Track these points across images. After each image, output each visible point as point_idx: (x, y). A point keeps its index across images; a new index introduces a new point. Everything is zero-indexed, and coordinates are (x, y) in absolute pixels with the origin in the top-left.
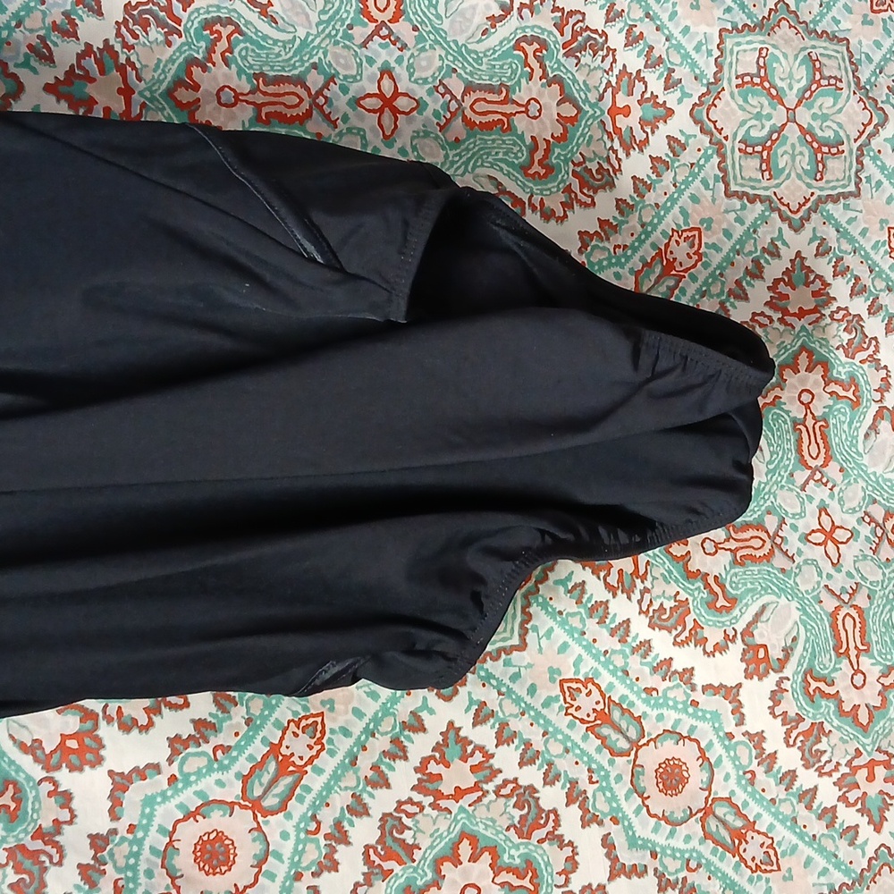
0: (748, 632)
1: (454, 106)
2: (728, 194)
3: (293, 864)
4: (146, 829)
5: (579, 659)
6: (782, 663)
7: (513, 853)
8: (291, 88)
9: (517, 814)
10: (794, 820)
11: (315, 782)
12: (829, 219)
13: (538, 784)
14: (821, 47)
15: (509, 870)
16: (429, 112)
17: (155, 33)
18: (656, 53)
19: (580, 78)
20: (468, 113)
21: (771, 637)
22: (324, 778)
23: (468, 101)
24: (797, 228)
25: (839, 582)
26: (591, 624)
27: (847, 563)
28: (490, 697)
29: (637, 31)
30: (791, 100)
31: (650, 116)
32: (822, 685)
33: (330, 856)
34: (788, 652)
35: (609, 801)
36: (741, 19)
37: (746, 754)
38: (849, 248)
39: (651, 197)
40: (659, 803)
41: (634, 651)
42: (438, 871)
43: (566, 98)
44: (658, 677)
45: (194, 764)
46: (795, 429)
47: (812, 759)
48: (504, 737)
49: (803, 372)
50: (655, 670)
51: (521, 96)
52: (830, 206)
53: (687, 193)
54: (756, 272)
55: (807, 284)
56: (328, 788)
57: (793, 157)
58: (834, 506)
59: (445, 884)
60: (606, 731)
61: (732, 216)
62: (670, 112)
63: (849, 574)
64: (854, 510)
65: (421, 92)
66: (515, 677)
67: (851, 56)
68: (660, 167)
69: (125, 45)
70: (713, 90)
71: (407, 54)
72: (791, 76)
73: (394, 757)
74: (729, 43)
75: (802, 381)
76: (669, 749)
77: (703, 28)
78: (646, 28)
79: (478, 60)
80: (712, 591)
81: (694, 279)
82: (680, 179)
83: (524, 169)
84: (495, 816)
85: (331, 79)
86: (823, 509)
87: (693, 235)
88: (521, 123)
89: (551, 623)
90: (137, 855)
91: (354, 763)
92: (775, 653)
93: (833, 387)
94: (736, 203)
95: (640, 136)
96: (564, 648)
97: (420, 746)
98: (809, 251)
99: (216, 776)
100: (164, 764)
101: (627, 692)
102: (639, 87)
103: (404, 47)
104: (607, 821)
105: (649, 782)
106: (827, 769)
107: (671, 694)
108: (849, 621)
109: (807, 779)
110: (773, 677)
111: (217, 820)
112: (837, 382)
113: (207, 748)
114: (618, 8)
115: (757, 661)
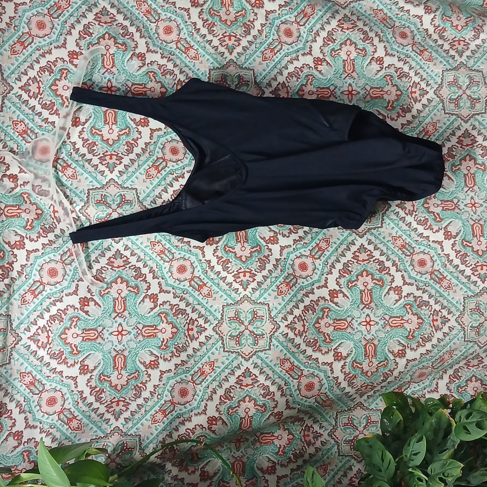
0: (446, 227)
1: (367, 93)
2: (445, 113)
3: (321, 272)
4: (288, 259)
5: (397, 231)
6: (456, 237)
7: (377, 276)
8: (326, 90)
9: (379, 267)
10: (458, 278)
11: (327, 253)
12: (476, 120)
13: (385, 261)
14: (473, 74)
15: (376, 279)
16: (361, 94)
17: (295, 79)
18: (423, 77)
19: (402, 85)
20: (371, 94)
21: (453, 230)
22: (330, 253)
23: (371, 92)
24: (466, 122)
25: (475, 217)
26: (401, 222)
27: (478, 213)
28: (373, 239)
29: (418, 72)
30: (464, 87)
31: (422, 94)
32: (468, 243)
33: (330, 271)
34: (458, 234)
35: (404, 267)
36: (449, 67)
37: (444, 259)
38: (483, 127)
39: (422, 115)
40: (418, 269)
41: (412, 230)
42: (357, 278)
43: (398, 89)
44: (419, 238)
45: (299, 246)
46: (464, 176)
47: (464, 262)
48: (376, 248)
49: (468, 161)
50: (418, 235)
51: (385, 89)
52: (476, 116)
53: (433, 113)
54: (453, 134)
55: (469, 137)
56: (330, 255)
57: (465, 103)
58: (476, 198)
59: (359, 281)
60: (404, 250)
61: (446, 119)
62: (428, 92)
63: (479, 216)
64: (482, 199)
65: (359, 90)
66: (380, 234)
67: (483, 75)
68: (425, 106)
69: (288, 82)
70: (441, 86)
71: (355, 80)
72: (464, 81)
73: (347, 250)
74: (445, 74)
75: (468, 164)
76: (422, 256)
77: (437, 70)
78: (420, 71)
79: (374, 81)
80: (435, 216)
81: (434, 136)
82: (431, 109)
83: (386, 108)
84: (373, 267)
85: (336, 87)
86: (472, 198)
87: (434, 125)
88: (385, 96)
89: (390, 222)
90: (286, 264)
91: (337, 250)
92: (454, 234)
93: (477, 166)
94: (448, 116)
95: (419, 99)
96: (393, 228)
97: (354, 248)
98: (470, 128)
99: (304, 249)
100: (292, 245)
101: (410, 241)
102: (419, 86)
103: (355, 79)
104: (403, 271)
105: (416, 263)
106: (468, 265)
107: (423, 242)
108: (477, 228)
109: (462, 267)
110: (453, 240)
111: (304, 259)
112: (479, 164)
113: (302, 243)
114: (412, 66)
115: (448, 235)
